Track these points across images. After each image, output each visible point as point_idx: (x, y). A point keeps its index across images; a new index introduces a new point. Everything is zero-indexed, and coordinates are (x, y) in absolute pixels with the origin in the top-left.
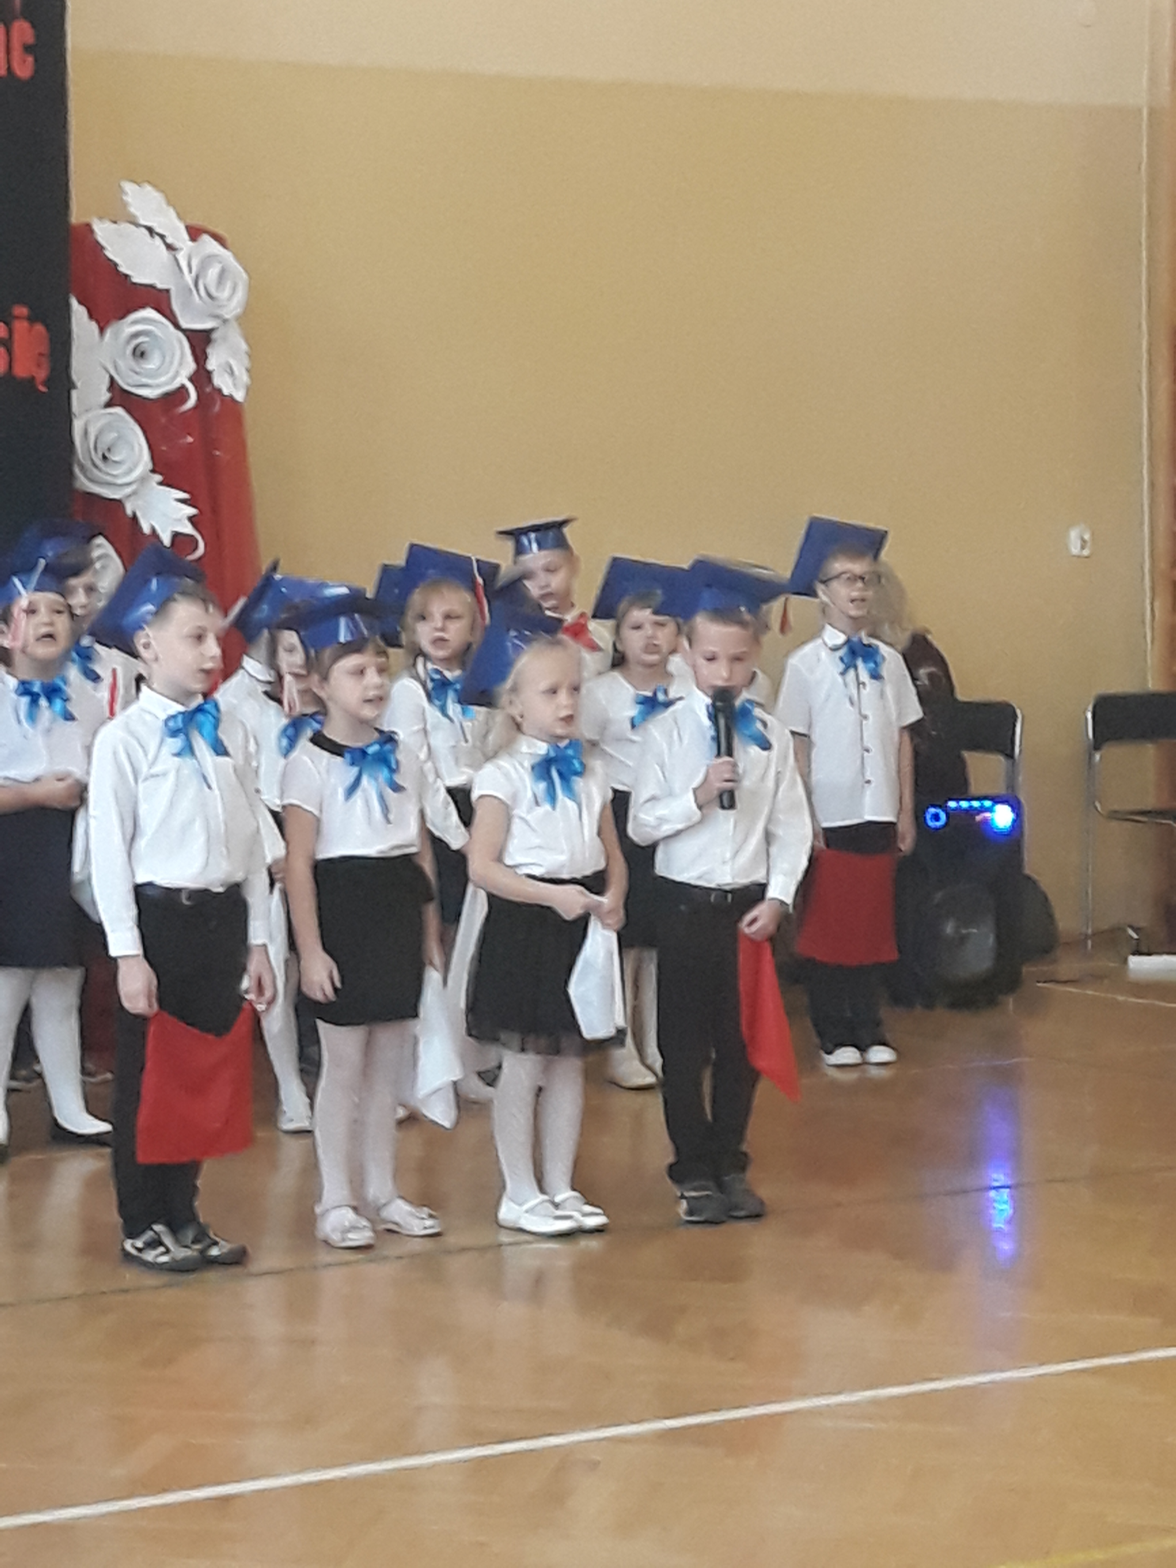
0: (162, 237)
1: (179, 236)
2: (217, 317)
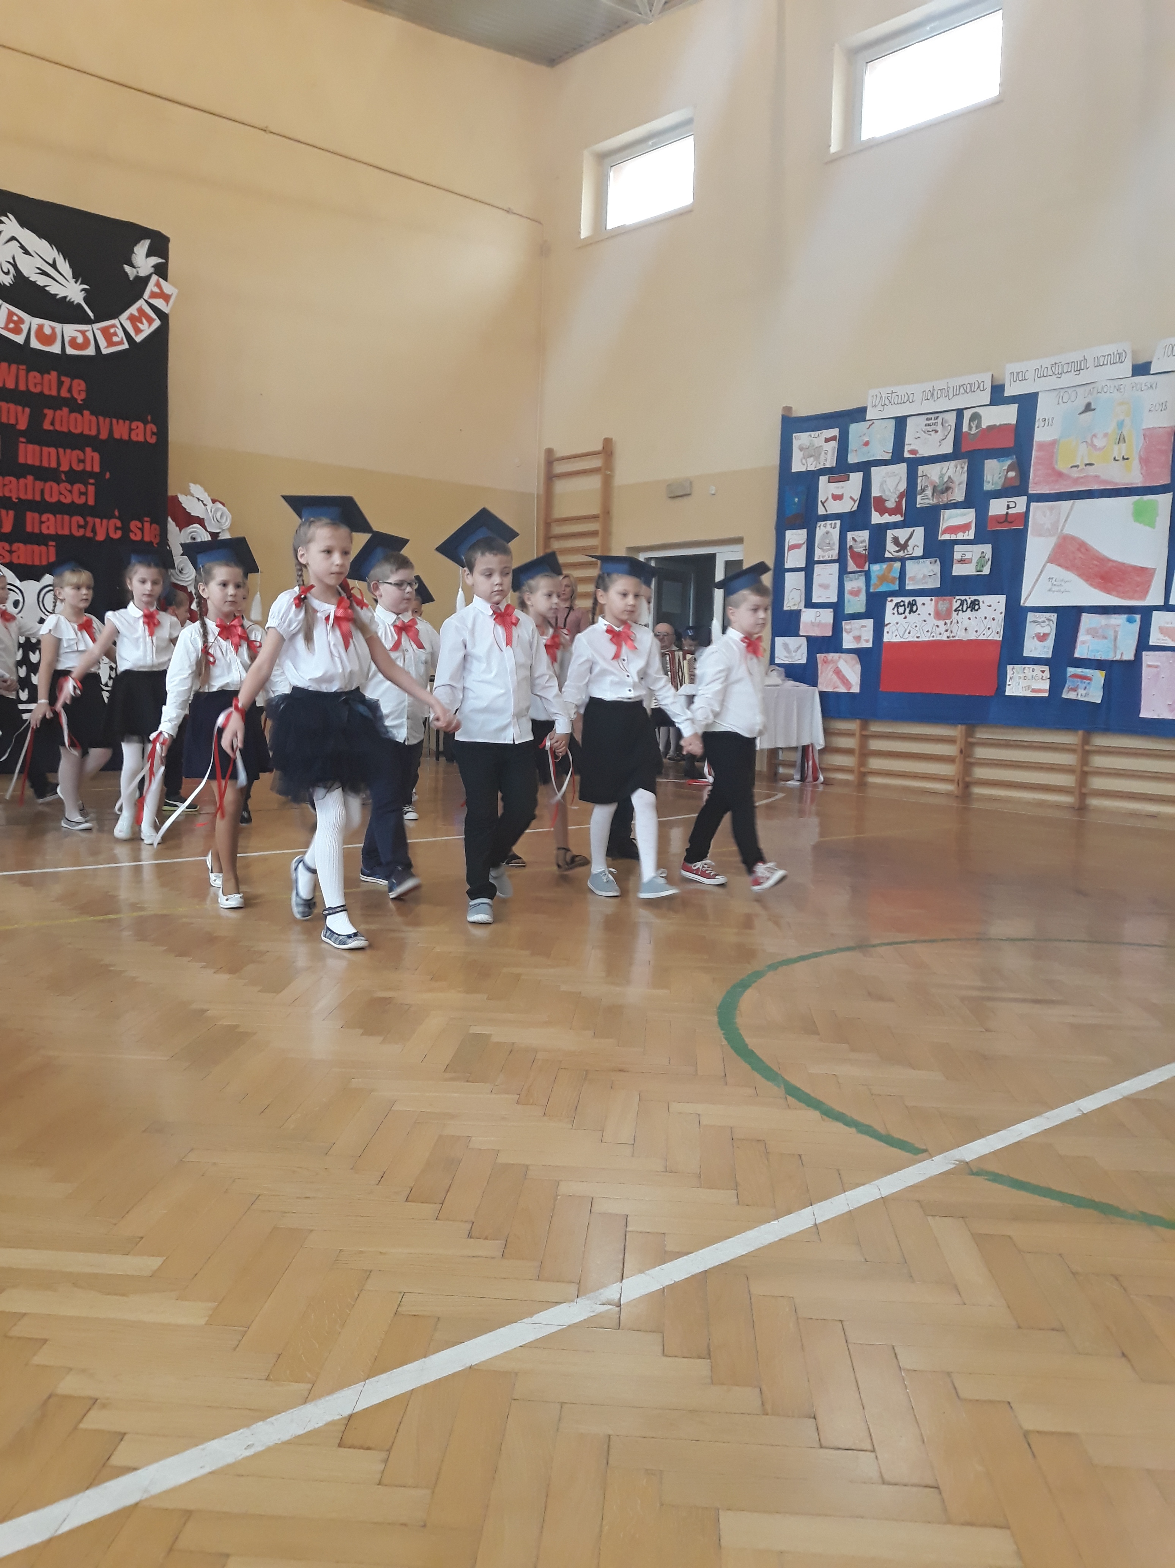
0: (202, 501)
1: (208, 501)
2: (220, 528)
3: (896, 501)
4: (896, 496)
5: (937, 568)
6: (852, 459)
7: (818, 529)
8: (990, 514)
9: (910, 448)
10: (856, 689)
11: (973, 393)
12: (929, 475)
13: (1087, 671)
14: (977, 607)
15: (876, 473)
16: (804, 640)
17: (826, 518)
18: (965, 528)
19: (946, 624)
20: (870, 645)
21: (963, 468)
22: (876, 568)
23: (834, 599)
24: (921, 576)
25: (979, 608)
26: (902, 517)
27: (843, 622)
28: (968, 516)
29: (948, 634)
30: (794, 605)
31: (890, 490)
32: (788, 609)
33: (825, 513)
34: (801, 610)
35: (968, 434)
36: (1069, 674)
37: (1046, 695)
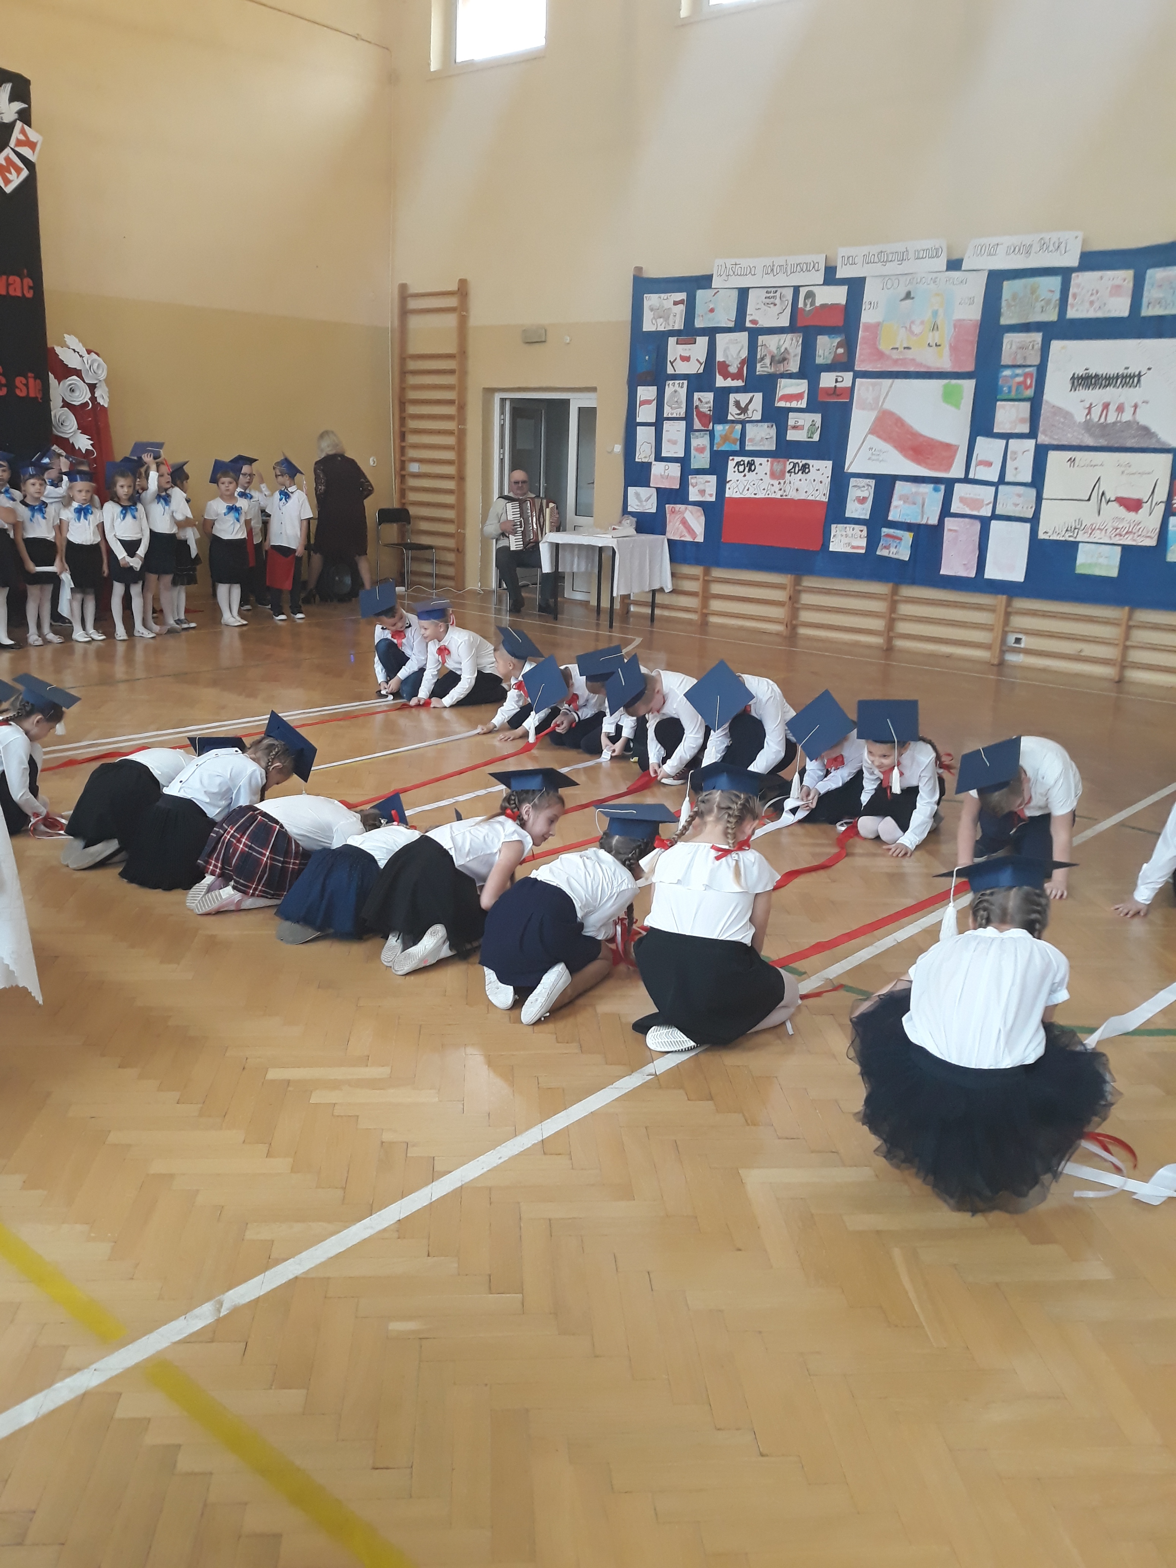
0: (78, 353)
1: (83, 352)
2: (97, 379)
3: (737, 366)
4: (738, 362)
5: (773, 432)
6: (699, 323)
7: (667, 387)
8: (820, 386)
9: (751, 318)
10: (700, 539)
11: (809, 272)
12: (768, 346)
13: (898, 531)
14: (807, 470)
15: (721, 339)
16: (654, 491)
17: (675, 377)
18: (798, 397)
19: (779, 483)
20: (713, 499)
21: (798, 342)
22: (719, 428)
23: (681, 454)
24: (758, 438)
25: (809, 471)
26: (743, 382)
27: (690, 477)
28: (801, 386)
29: (781, 493)
30: (645, 457)
31: (732, 356)
32: (640, 460)
33: (673, 372)
34: (651, 463)
35: (803, 310)
36: (883, 534)
37: (863, 551)
